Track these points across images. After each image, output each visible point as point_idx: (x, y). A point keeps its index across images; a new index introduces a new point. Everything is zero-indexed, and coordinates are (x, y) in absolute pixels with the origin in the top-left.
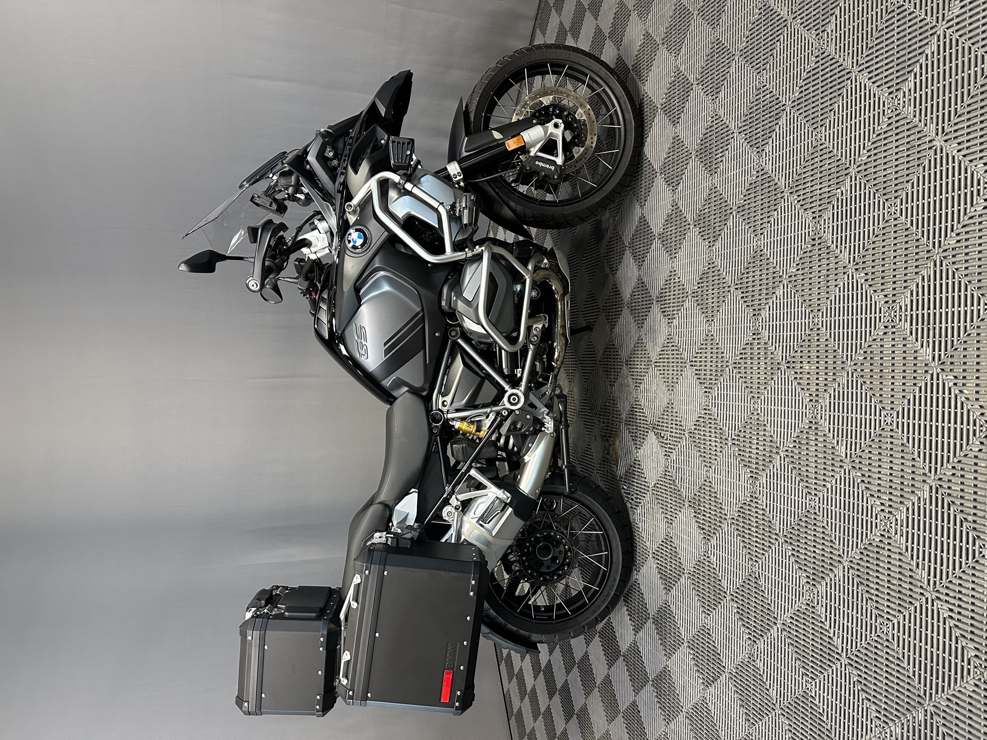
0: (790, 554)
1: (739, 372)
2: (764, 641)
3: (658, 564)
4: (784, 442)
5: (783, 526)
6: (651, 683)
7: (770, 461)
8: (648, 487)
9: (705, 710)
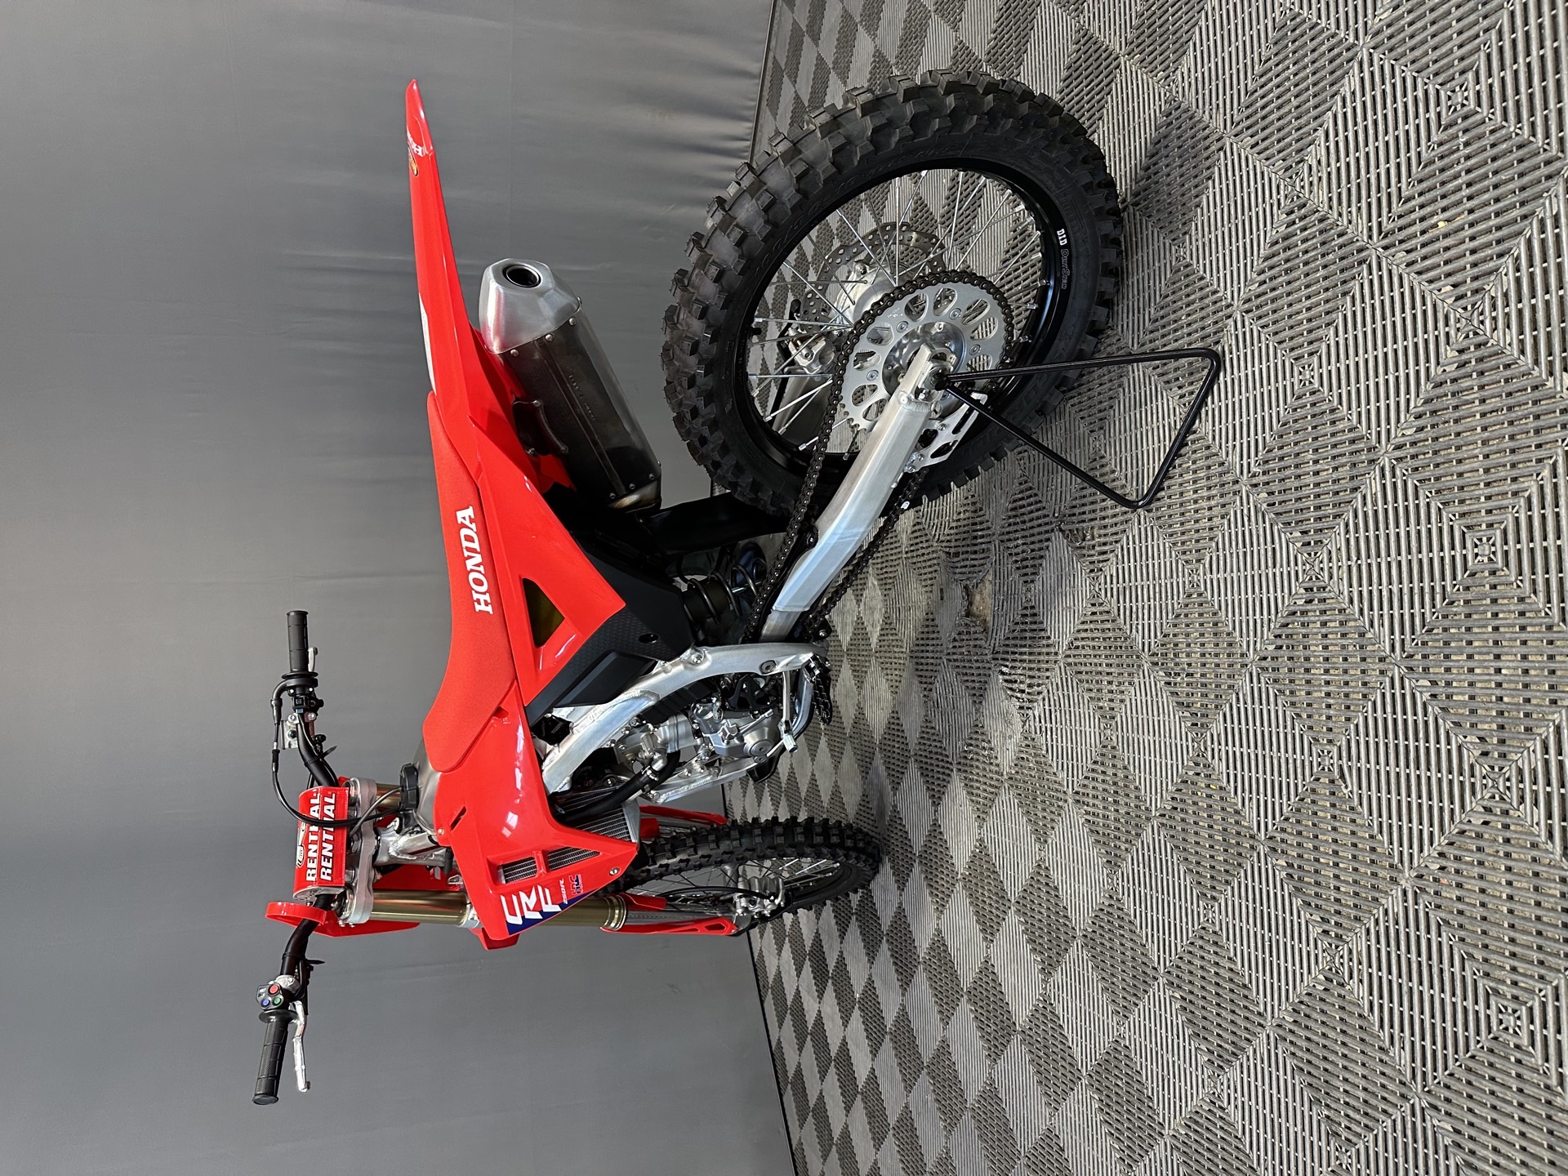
0: (1426, 696)
1: (1260, 318)
2: (1368, 931)
3: (1087, 813)
4: (1389, 431)
5: (1402, 633)
6: (1085, 1081)
7: (1355, 490)
8: (1056, 654)
9: (1220, 1123)
